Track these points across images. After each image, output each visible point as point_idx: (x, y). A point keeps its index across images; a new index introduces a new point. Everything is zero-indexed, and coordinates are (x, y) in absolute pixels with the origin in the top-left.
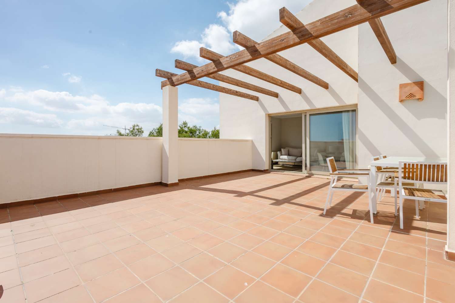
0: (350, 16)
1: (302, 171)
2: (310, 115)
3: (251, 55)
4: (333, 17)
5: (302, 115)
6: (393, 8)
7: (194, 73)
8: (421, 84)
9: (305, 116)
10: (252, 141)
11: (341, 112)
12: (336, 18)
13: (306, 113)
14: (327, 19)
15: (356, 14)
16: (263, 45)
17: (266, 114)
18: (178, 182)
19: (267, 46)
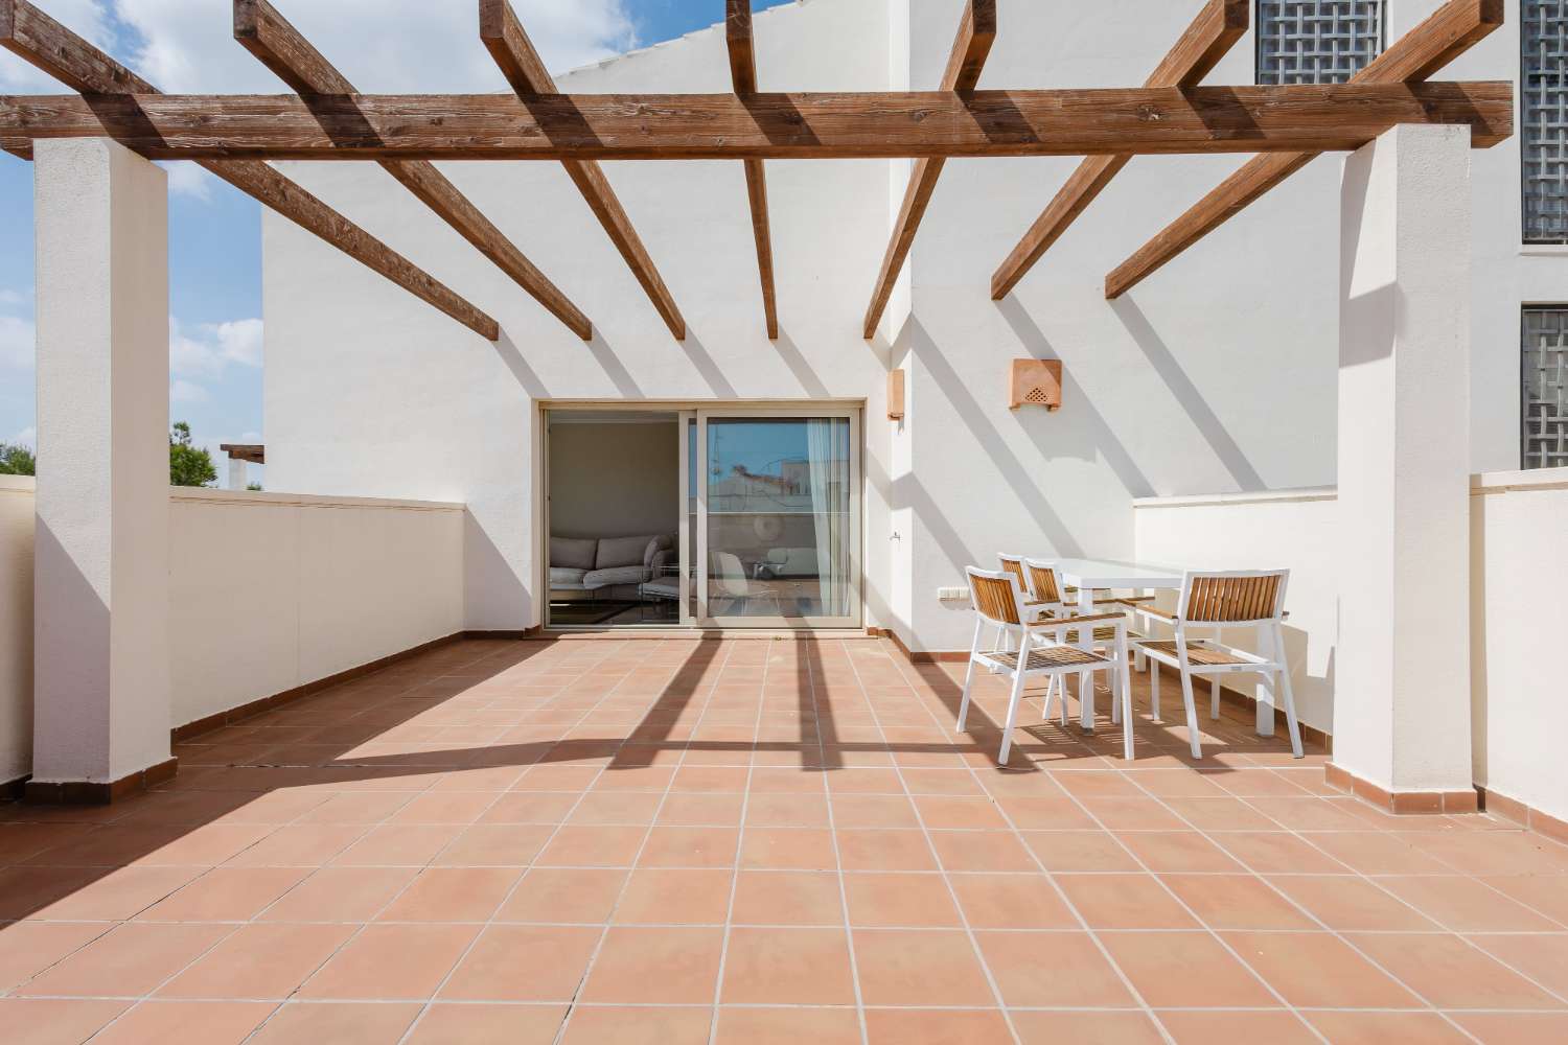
0: (1156, 117)
1: (678, 623)
2: (711, 421)
3: (766, 133)
4: (1106, 99)
5: (677, 418)
6: (1265, 138)
7: (365, 121)
8: (1055, 367)
9: (693, 422)
10: (465, 510)
11: (804, 420)
12: (1112, 107)
13: (696, 410)
14: (1087, 100)
15: (1171, 119)
16: (829, 106)
17: (533, 399)
18: (170, 757)
19: (846, 115)
